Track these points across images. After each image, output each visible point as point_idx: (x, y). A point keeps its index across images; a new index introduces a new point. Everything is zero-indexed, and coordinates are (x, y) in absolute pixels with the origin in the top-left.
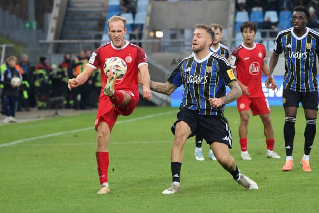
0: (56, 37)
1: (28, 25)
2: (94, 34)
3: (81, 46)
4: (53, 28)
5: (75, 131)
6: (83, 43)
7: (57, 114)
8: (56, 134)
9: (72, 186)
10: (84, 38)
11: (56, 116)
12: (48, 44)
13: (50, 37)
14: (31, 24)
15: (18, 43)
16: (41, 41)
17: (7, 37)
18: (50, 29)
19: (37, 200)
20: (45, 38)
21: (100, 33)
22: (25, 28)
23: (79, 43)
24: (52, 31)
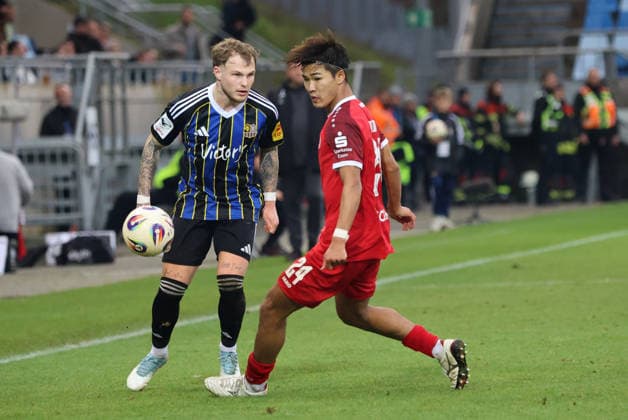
0: (475, 45)
1: (413, 18)
2: (560, 34)
3: (532, 63)
4: (467, 25)
5: (515, 256)
6: (537, 57)
7: (476, 216)
8: (471, 263)
9: (501, 378)
10: (540, 45)
11: (475, 223)
12: (457, 60)
13: (463, 45)
14: (420, 16)
15: (393, 58)
16: (442, 54)
17: (368, 46)
18: (462, 26)
19: (419, 411)
20: (451, 46)
21: (575, 32)
22: (408, 25)
23: (526, 57)
24: (467, 31)
